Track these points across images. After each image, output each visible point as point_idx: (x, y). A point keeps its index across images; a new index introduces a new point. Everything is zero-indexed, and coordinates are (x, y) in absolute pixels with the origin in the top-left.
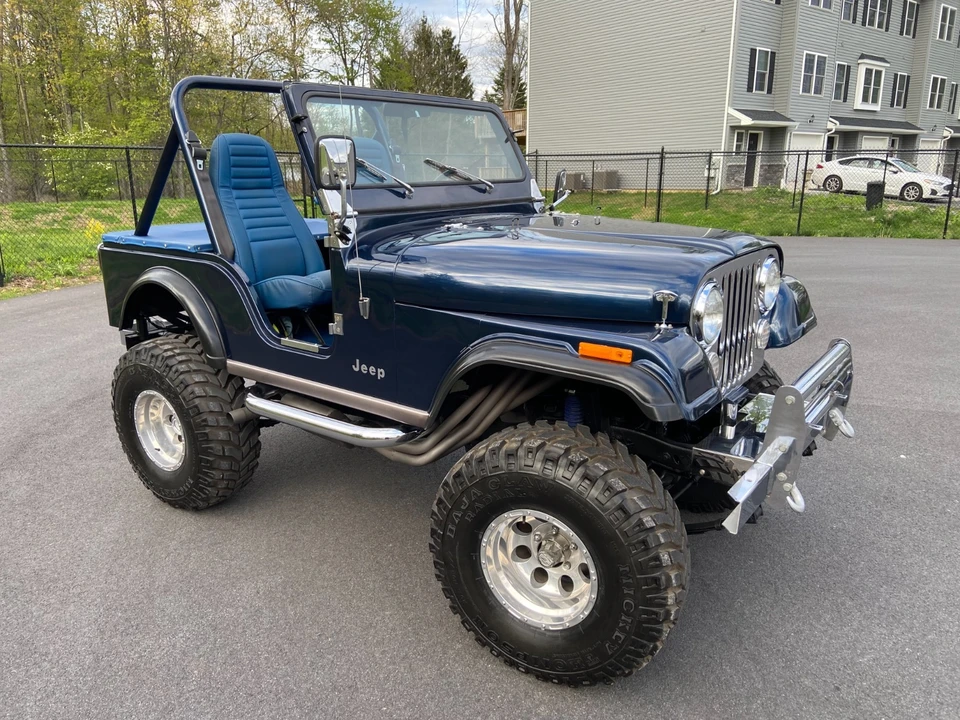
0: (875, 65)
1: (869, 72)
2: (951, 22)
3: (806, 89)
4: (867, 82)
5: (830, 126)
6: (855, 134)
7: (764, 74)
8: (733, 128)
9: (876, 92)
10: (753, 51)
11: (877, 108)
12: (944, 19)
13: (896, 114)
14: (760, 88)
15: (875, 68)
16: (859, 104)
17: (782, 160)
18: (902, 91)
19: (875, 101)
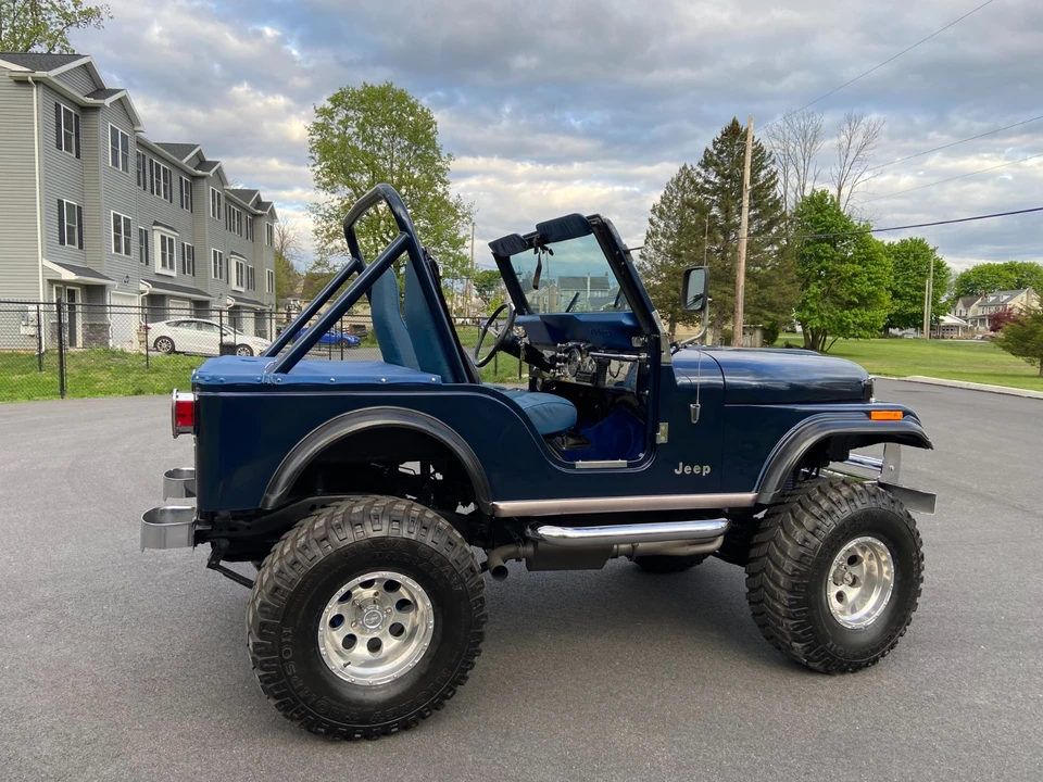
0: (169, 234)
1: (163, 238)
2: (219, 204)
3: (118, 249)
4: (163, 248)
5: (142, 287)
6: (162, 297)
7: (74, 228)
8: (51, 282)
9: (171, 258)
10: (60, 203)
11: (174, 274)
12: (214, 200)
13: (187, 281)
14: (71, 242)
15: (167, 236)
16: (159, 268)
17: (105, 319)
18: (190, 260)
19: (172, 267)
